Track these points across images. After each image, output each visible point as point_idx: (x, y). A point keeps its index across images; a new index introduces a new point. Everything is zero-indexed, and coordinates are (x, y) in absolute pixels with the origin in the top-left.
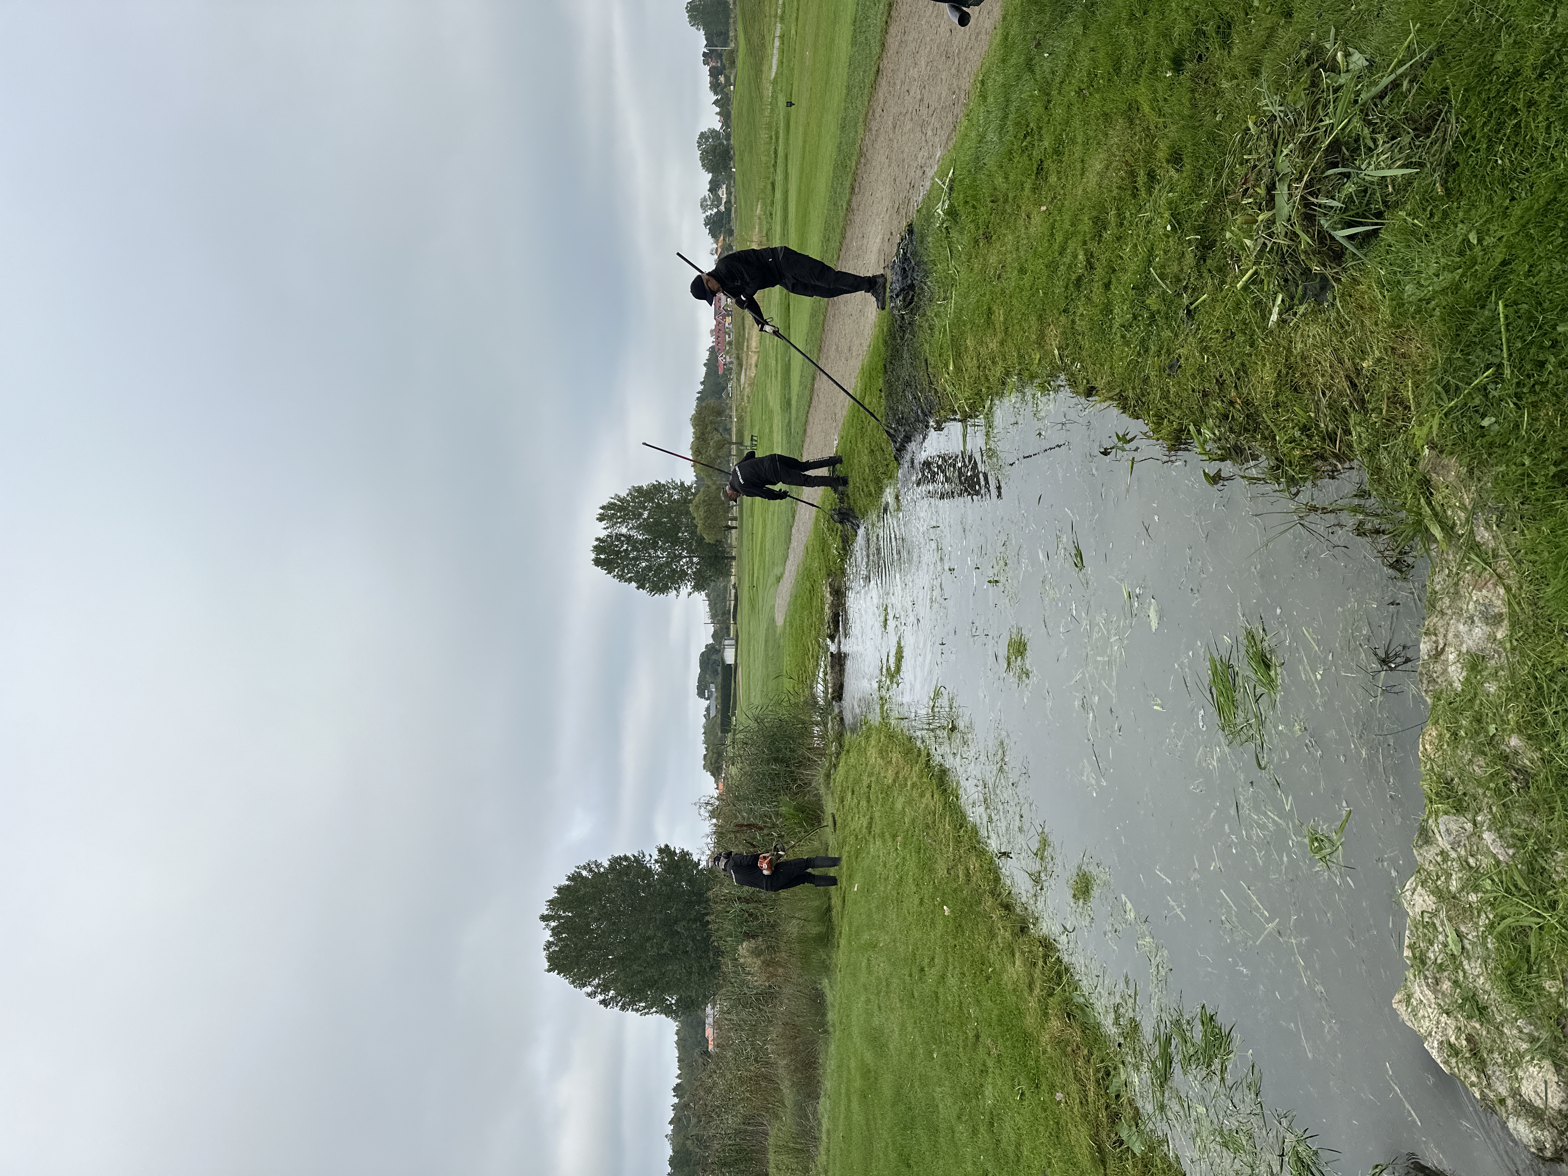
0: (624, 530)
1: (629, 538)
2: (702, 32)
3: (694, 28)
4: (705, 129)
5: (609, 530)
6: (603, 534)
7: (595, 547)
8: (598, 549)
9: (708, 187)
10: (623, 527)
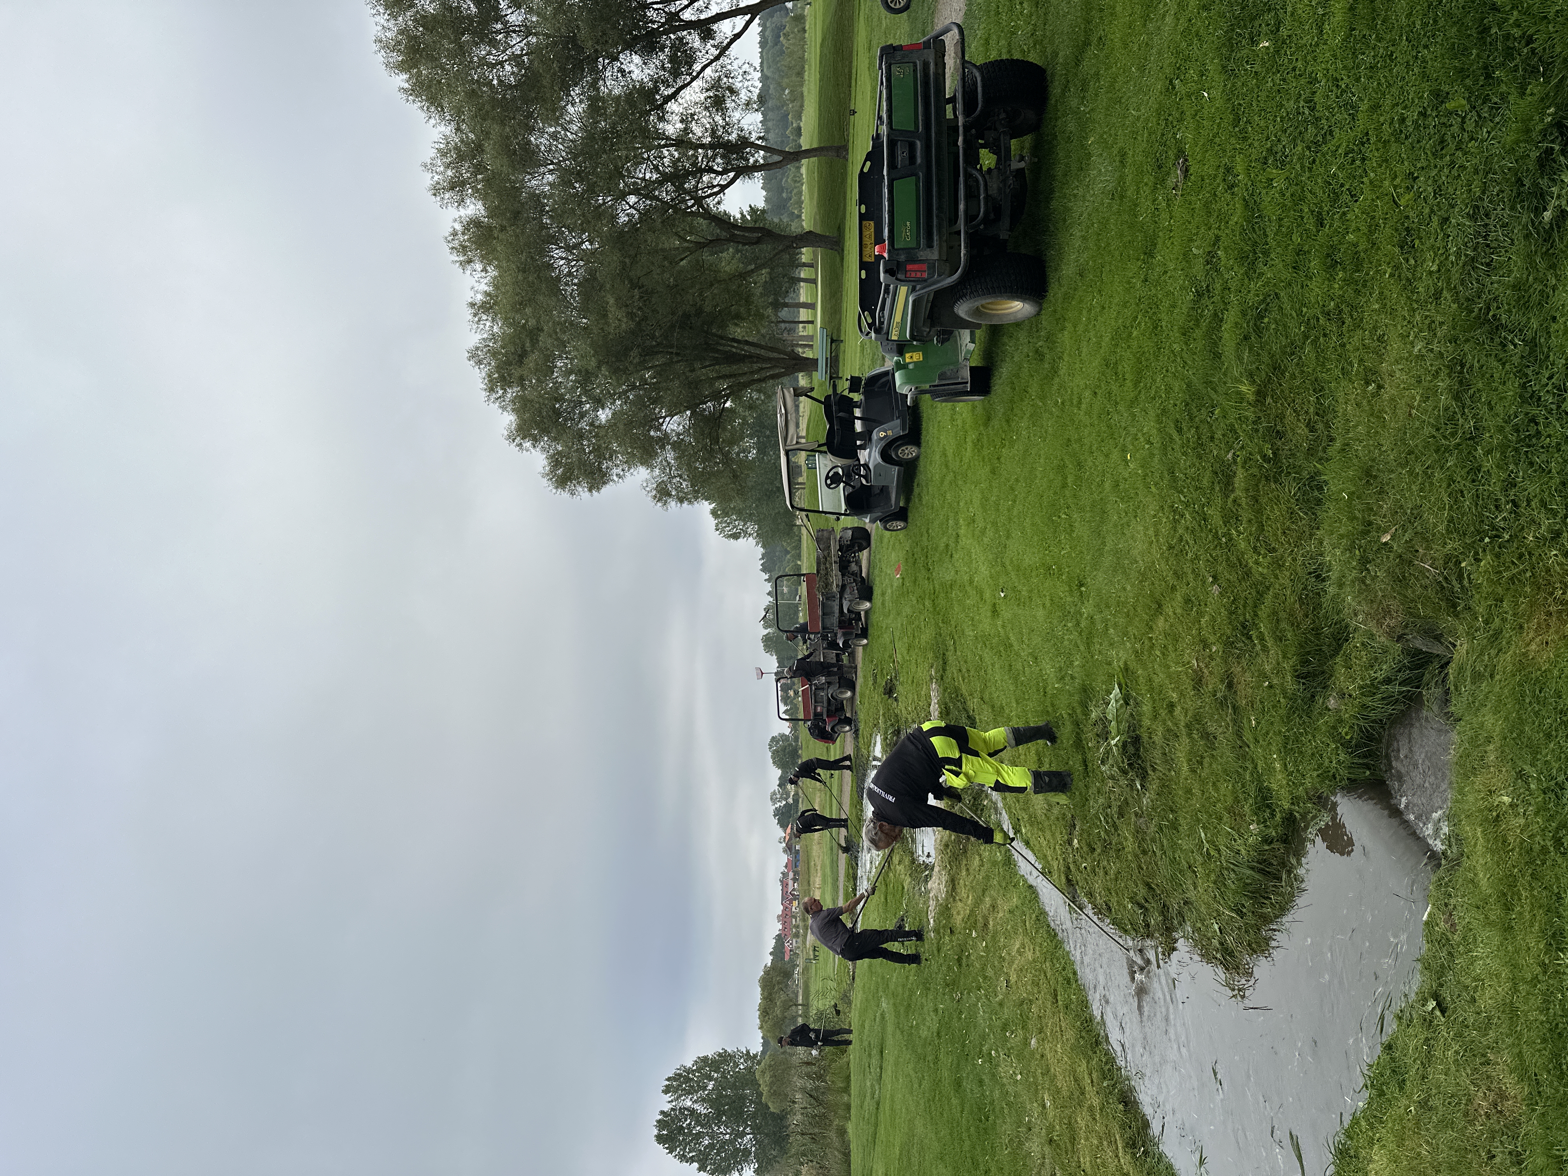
0: (689, 1103)
1: (692, 1112)
2: (775, 657)
3: (768, 654)
4: (775, 734)
5: (674, 1104)
6: (667, 1107)
7: (659, 1121)
8: (661, 1124)
9: (778, 782)
10: (688, 1100)
